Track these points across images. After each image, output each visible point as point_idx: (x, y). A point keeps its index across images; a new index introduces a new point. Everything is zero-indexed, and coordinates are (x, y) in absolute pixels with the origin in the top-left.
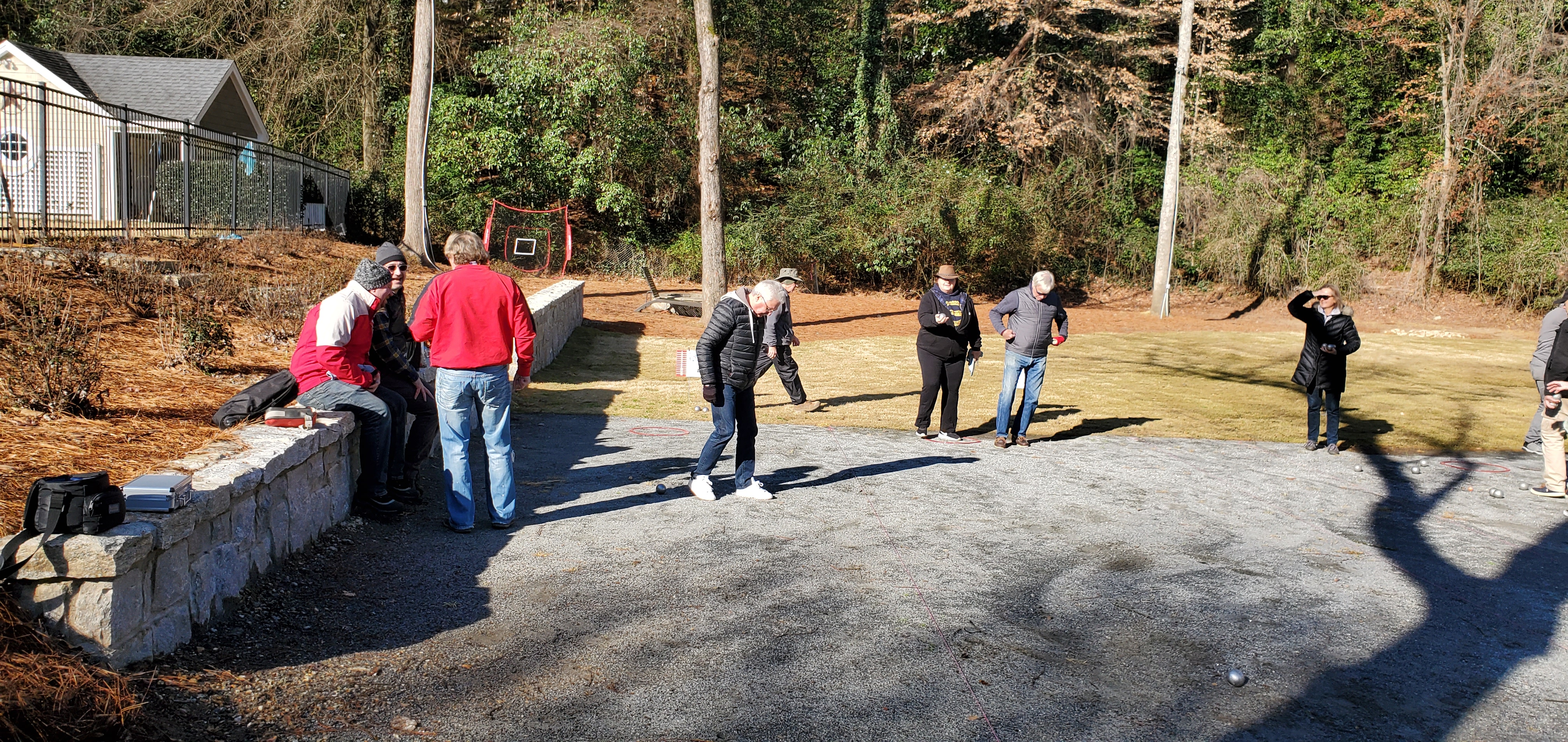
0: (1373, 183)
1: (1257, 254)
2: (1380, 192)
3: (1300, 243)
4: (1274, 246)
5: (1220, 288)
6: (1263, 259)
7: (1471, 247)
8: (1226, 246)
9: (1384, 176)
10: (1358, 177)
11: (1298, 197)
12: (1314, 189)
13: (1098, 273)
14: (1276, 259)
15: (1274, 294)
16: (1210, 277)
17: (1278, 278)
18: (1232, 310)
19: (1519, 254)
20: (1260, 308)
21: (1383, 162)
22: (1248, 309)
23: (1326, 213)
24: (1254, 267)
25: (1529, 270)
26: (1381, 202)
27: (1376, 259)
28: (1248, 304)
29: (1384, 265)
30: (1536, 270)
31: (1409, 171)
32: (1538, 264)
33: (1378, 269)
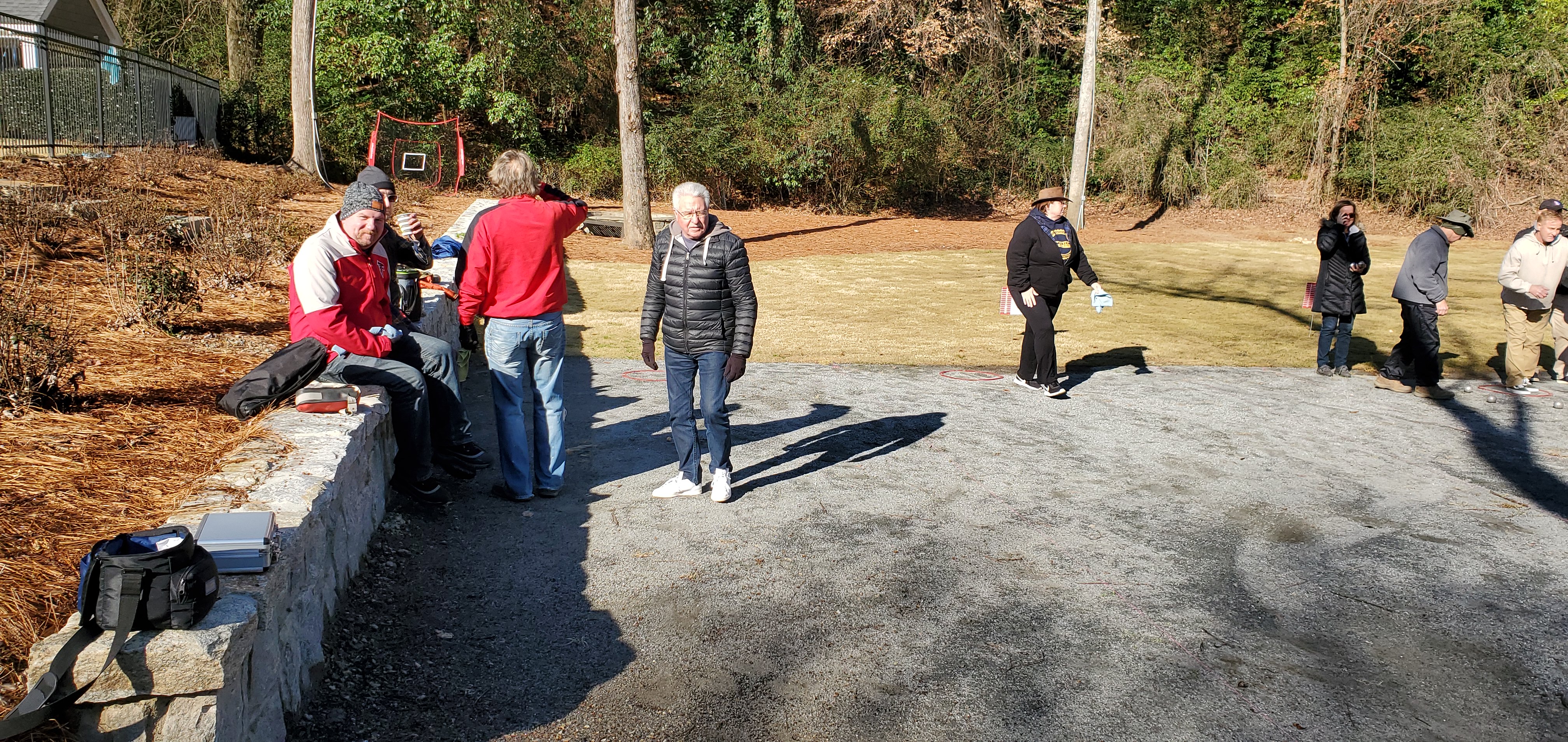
0: (1268, 91)
1: (1160, 164)
2: (1276, 100)
3: (1199, 152)
4: (1176, 155)
5: (1121, 198)
6: (1166, 168)
7: (1366, 154)
8: (1129, 156)
9: (1279, 84)
10: (1254, 85)
11: (1197, 106)
12: (1212, 98)
13: (1003, 185)
14: (1179, 168)
15: (1176, 204)
16: (1112, 188)
17: (1180, 188)
18: (1137, 220)
19: (1412, 160)
20: (1163, 218)
21: (1278, 70)
22: (1151, 219)
23: (1224, 123)
24: (1158, 176)
25: (1422, 177)
26: (1277, 111)
27: (1272, 168)
28: (1151, 214)
29: (1279, 173)
30: (1428, 178)
31: (1303, 79)
32: (1430, 172)
33: (1273, 178)
